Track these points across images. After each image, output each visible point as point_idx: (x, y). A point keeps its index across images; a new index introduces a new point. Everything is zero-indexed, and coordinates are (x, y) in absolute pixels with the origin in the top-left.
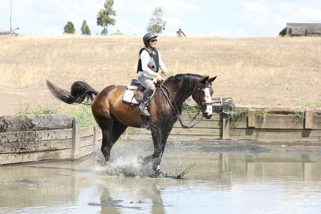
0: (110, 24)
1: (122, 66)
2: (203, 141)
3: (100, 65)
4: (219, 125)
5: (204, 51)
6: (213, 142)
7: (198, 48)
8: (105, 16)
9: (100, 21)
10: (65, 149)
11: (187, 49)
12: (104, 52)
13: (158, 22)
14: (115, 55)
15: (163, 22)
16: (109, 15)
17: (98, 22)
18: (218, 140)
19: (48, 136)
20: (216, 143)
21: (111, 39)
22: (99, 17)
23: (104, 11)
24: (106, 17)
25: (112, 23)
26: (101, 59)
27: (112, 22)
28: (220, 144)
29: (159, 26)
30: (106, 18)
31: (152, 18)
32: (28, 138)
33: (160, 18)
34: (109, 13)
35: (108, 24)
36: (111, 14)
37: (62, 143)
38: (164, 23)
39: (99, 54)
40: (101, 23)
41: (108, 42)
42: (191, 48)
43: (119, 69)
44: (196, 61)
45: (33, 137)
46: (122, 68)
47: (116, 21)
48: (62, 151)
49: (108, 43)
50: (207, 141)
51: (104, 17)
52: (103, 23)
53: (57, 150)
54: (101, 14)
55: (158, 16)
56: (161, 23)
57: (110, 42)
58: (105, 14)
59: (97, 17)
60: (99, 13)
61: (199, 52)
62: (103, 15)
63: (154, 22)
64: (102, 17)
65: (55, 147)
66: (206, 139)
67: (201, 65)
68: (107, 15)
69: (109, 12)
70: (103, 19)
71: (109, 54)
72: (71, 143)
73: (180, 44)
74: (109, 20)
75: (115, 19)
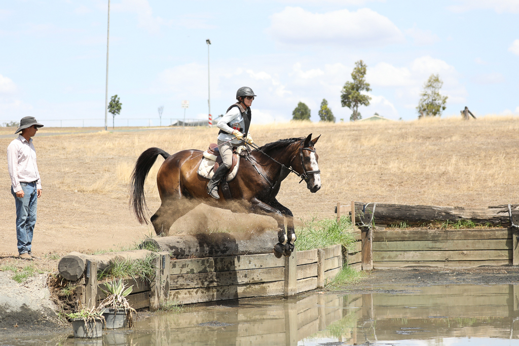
0: (361, 104)
1: (371, 164)
2: (484, 269)
3: (339, 164)
4: (506, 245)
5: (497, 138)
6: (498, 270)
7: (490, 135)
8: (353, 92)
9: (346, 100)
10: (275, 281)
11: (472, 136)
12: (345, 145)
13: (434, 99)
14: (362, 148)
15: (442, 98)
16: (359, 91)
17: (342, 101)
18: (507, 268)
19: (250, 263)
20: (503, 271)
21: (359, 126)
22: (345, 93)
23: (352, 83)
24: (356, 92)
25: (364, 102)
26: (341, 156)
27: (364, 100)
28: (508, 273)
29: (436, 104)
30: (356, 94)
31: (424, 93)
32: (221, 266)
33: (437, 92)
34: (360, 87)
35: (359, 105)
36: (363, 88)
37: (270, 273)
38: (444, 98)
39: (338, 149)
40: (347, 103)
41: (354, 130)
42: (478, 135)
43: (367, 170)
44: (483, 154)
45: (227, 266)
46: (371, 168)
47: (371, 99)
48: (271, 284)
49: (354, 132)
50: (490, 269)
51: (352, 94)
52: (351, 102)
53: (263, 283)
54: (348, 89)
55: (434, 89)
56: (439, 100)
57: (356, 130)
58: (353, 88)
59: (342, 94)
60: (345, 87)
61: (489, 141)
62: (350, 90)
63: (429, 97)
64: (350, 94)
65: (260, 279)
66: (488, 266)
67: (491, 160)
68: (357, 90)
69: (359, 85)
70: (350, 96)
71: (354, 148)
72: (283, 273)
73: (463, 129)
74: (359, 98)
75: (370, 97)
